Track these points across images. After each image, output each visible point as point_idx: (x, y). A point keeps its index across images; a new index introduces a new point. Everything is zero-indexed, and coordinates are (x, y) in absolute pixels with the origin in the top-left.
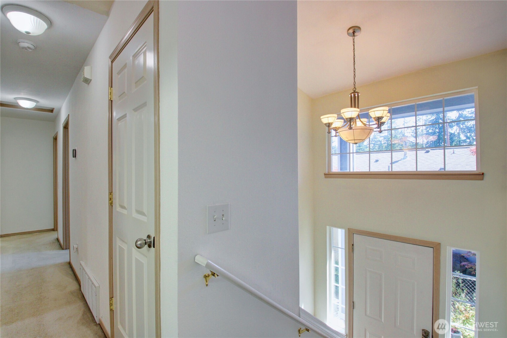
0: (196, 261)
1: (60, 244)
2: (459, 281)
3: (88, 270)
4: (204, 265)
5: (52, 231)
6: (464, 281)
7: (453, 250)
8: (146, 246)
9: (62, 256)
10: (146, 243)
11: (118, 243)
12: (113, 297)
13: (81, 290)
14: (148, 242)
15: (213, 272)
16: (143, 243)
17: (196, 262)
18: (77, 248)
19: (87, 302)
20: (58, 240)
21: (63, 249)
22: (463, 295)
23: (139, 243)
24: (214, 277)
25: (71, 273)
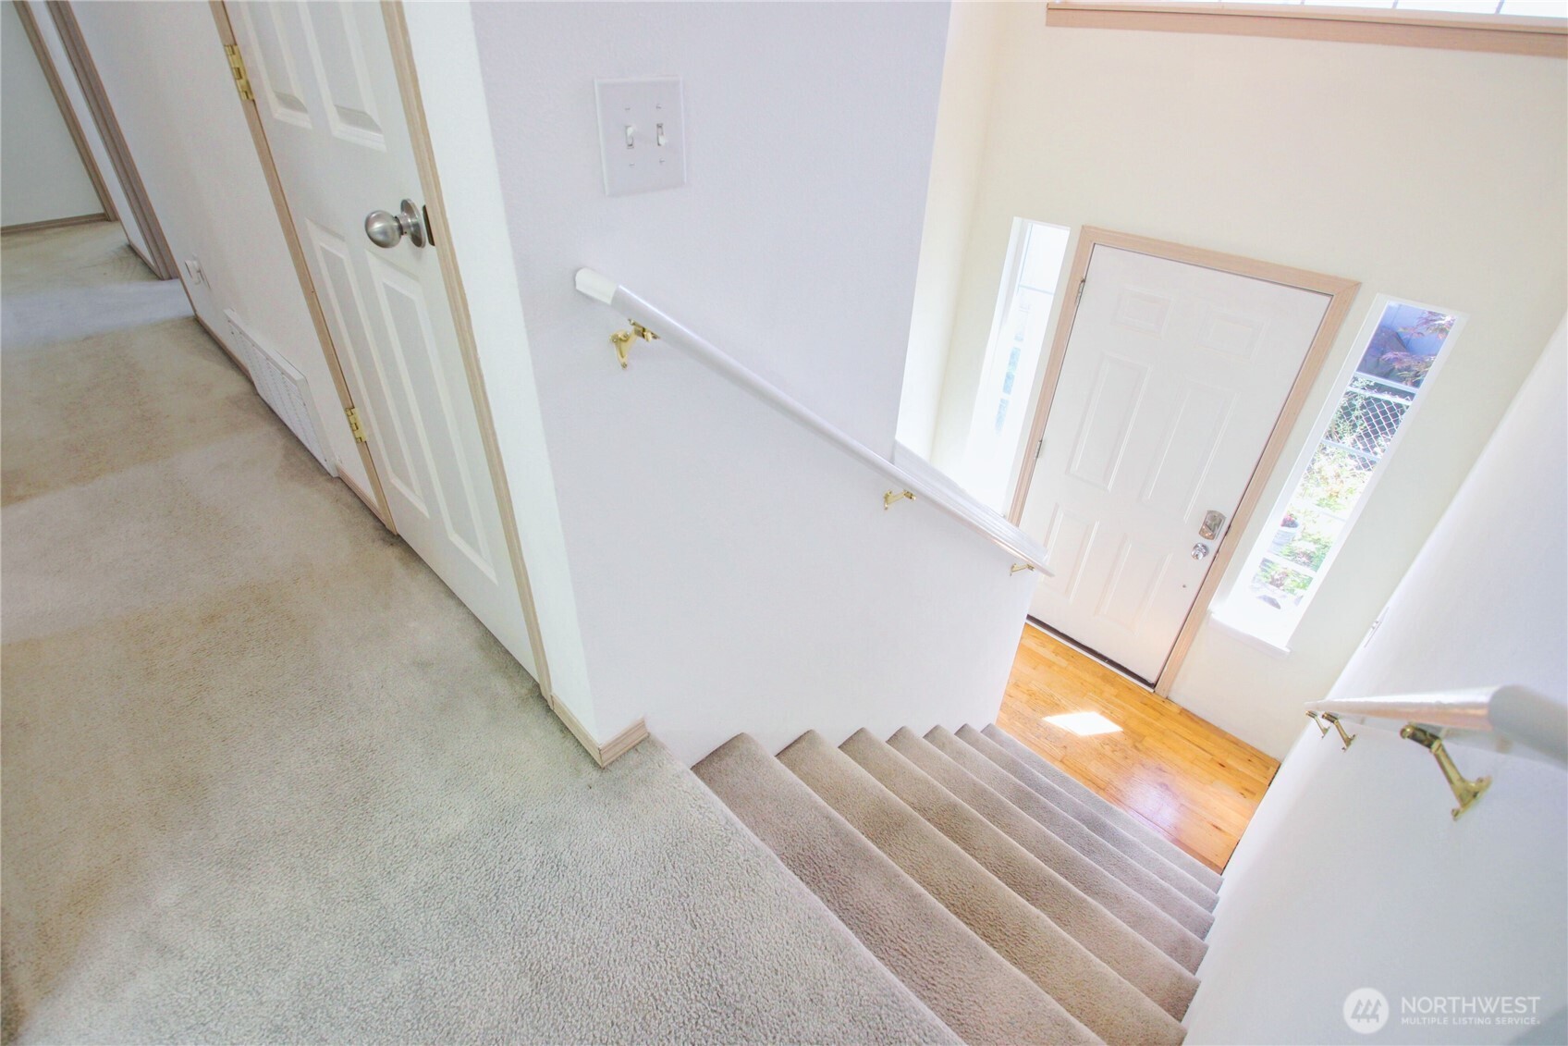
0: (578, 287)
1: (145, 263)
2: (1355, 403)
3: (258, 337)
4: (609, 301)
5: (102, 220)
6: (1369, 404)
7: (1389, 308)
8: (406, 240)
9: (165, 302)
10: (401, 230)
11: (317, 242)
12: (354, 407)
13: (258, 395)
14: (409, 226)
15: (639, 326)
16: (392, 228)
17: (578, 291)
18: (199, 271)
19: (285, 425)
20: (131, 248)
21: (161, 279)
22: (1348, 439)
23: (377, 226)
24: (645, 340)
25: (210, 346)
